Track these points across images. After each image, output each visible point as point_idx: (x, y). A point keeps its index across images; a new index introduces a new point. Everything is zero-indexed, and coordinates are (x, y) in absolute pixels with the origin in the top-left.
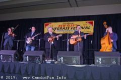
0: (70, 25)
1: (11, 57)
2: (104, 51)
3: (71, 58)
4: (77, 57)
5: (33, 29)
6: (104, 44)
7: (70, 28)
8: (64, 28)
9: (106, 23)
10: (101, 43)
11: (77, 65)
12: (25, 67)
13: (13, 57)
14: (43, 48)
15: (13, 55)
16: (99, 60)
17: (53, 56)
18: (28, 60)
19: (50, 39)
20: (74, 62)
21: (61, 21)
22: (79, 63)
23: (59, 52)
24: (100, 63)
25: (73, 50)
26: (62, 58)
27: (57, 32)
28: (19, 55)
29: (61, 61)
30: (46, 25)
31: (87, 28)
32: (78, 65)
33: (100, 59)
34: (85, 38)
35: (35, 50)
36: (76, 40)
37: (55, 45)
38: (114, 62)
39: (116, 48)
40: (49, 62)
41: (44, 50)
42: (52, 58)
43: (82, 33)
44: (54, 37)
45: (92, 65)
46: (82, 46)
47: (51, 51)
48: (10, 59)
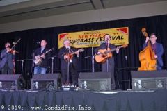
0: (95, 35)
1: (15, 85)
2: (145, 69)
3: (98, 81)
4: (106, 80)
5: (43, 43)
6: (144, 59)
7: (95, 40)
8: (86, 40)
9: (145, 29)
10: (141, 58)
12: (34, 98)
13: (16, 83)
14: (58, 70)
15: (16, 81)
16: (138, 83)
17: (73, 80)
18: (37, 87)
20: (103, 87)
22: (110, 89)
23: (81, 73)
24: (140, 87)
25: (101, 71)
26: (85, 82)
27: (76, 45)
28: (24, 81)
29: (83, 87)
30: (62, 37)
31: (119, 37)
32: (109, 91)
33: (140, 82)
34: (118, 52)
36: (104, 56)
38: (160, 86)
39: (162, 65)
40: (67, 88)
41: (60, 72)
42: (71, 83)
43: (112, 46)
45: (129, 91)
46: (113, 63)
48: (13, 87)
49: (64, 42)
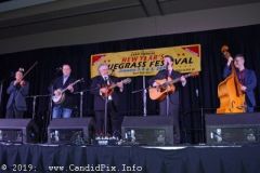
0: (148, 56)
1: (22, 135)
2: (227, 111)
3: (153, 130)
4: (166, 128)
6: (226, 95)
7: (148, 64)
8: (134, 65)
9: (227, 48)
10: (220, 93)
11: (166, 145)
12: (52, 156)
13: (25, 132)
14: (89, 112)
15: (24, 128)
16: (216, 134)
19: (103, 90)
20: (161, 139)
21: (128, 49)
22: (172, 142)
23: (125, 117)
24: (220, 139)
25: (158, 114)
26: (133, 132)
27: (118, 73)
28: (37, 130)
29: (130, 139)
30: (96, 59)
31: (185, 61)
32: (170, 145)
33: (219, 131)
35: (73, 115)
36: (162, 90)
37: (116, 104)
38: (251, 137)
40: (103, 141)
41: (93, 115)
42: (110, 133)
44: (113, 86)
45: (202, 146)
47: (109, 116)
48: (20, 139)
49: (100, 68)
